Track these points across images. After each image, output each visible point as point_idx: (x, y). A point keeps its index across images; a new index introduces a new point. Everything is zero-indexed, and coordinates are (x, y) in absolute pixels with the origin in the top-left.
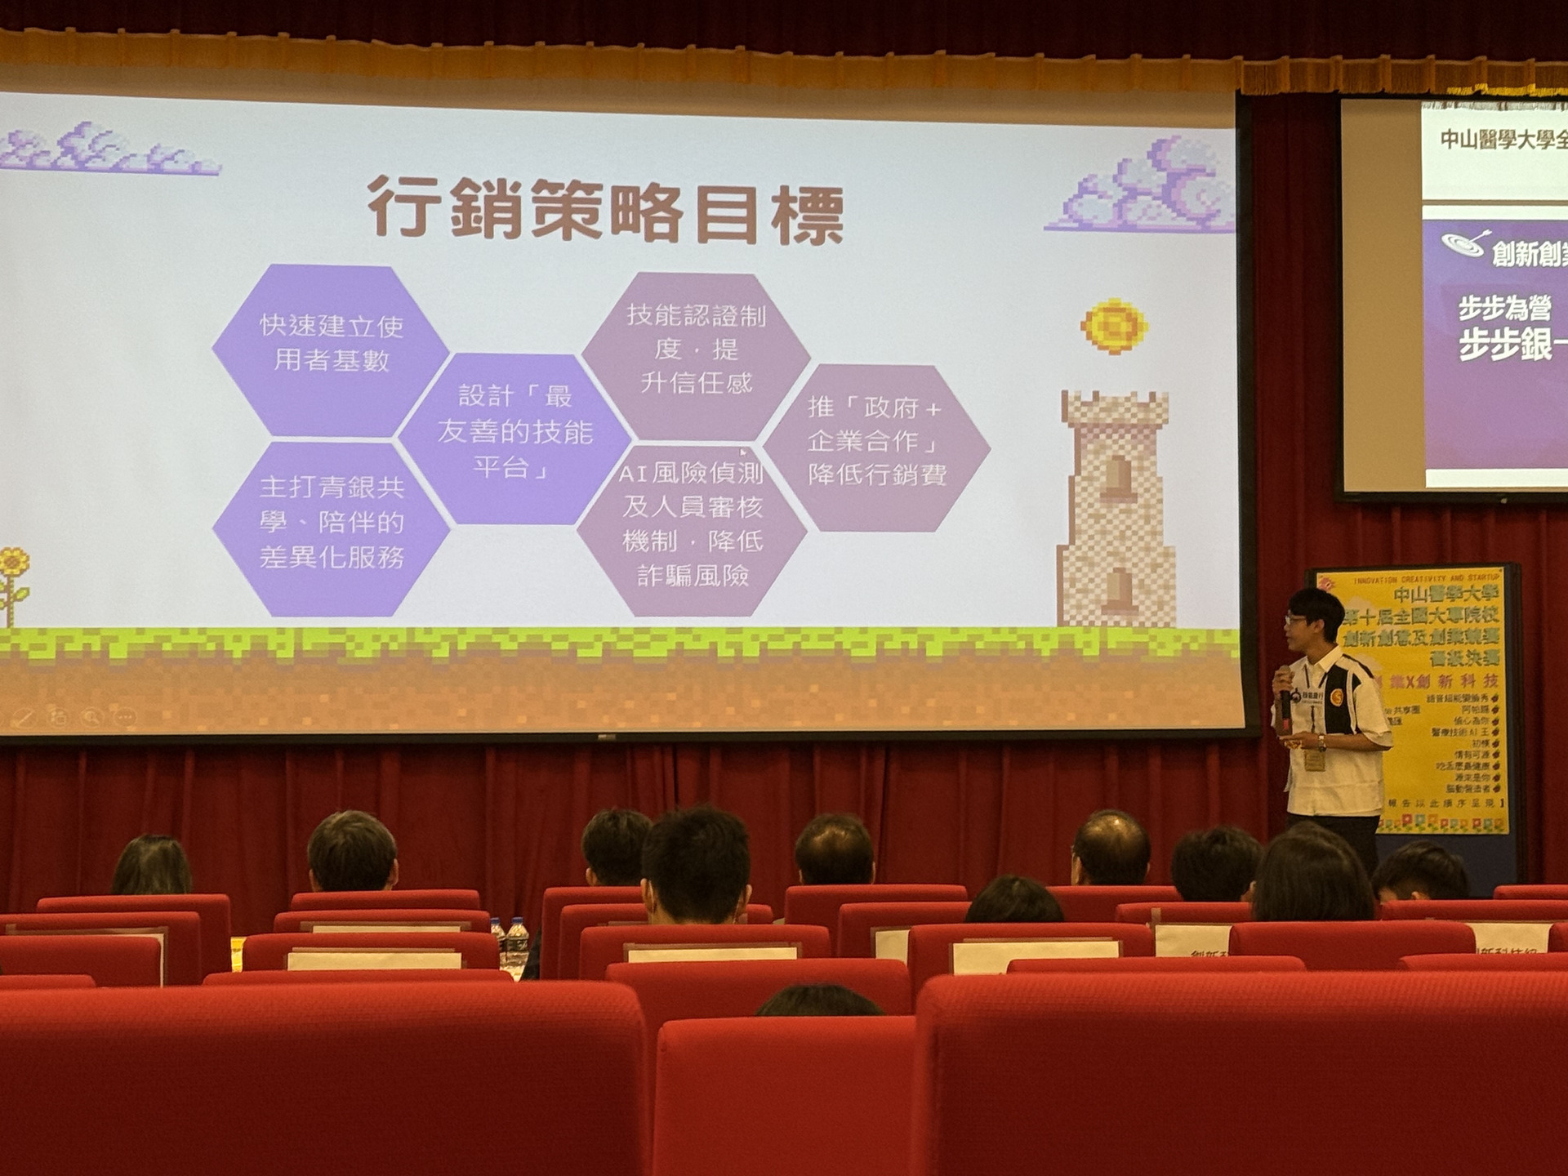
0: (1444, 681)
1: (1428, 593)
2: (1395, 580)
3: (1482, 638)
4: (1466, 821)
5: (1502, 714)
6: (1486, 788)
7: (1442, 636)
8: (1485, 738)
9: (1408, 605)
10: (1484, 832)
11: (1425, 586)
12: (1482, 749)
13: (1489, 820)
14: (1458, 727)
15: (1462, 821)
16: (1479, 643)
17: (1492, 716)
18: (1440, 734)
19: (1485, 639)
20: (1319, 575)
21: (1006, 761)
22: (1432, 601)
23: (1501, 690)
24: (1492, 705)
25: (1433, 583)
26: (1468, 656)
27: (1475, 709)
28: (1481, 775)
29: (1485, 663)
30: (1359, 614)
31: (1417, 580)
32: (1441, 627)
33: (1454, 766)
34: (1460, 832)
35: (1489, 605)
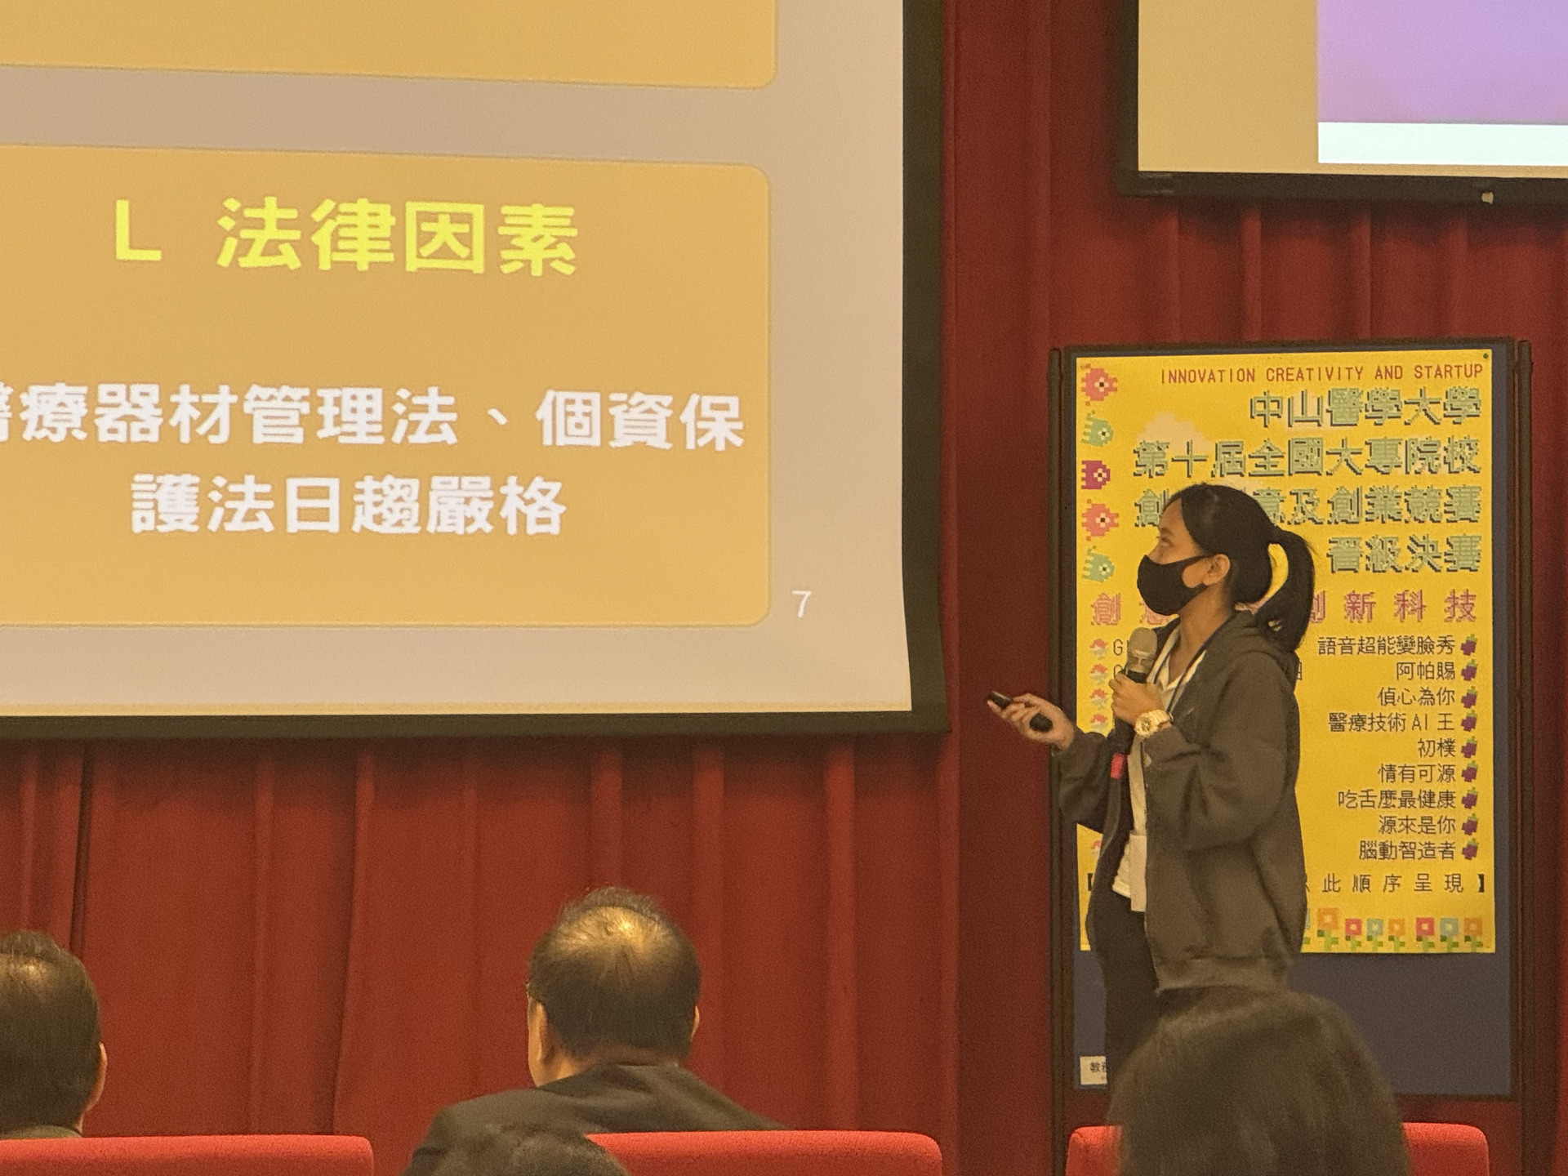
0: (1357, 606)
1: (1326, 406)
2: (1251, 375)
3: (1442, 509)
4: (1401, 922)
5: (1484, 684)
6: (1447, 850)
7: (1355, 502)
8: (1445, 736)
9: (1280, 433)
10: (1440, 948)
11: (1317, 389)
12: (1440, 760)
13: (1455, 922)
14: (1388, 711)
15: (1391, 922)
16: (1432, 520)
17: (1461, 687)
18: (1347, 727)
19: (1446, 512)
20: (1079, 360)
21: (366, 790)
22: (1332, 425)
23: (1482, 628)
24: (1461, 661)
25: (1334, 384)
26: (1413, 552)
27: (1423, 670)
28: (1435, 822)
29: (1450, 565)
30: (1170, 453)
31: (1300, 375)
32: (1351, 483)
33: (1377, 800)
34: (1388, 948)
35: (1459, 434)
